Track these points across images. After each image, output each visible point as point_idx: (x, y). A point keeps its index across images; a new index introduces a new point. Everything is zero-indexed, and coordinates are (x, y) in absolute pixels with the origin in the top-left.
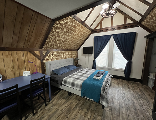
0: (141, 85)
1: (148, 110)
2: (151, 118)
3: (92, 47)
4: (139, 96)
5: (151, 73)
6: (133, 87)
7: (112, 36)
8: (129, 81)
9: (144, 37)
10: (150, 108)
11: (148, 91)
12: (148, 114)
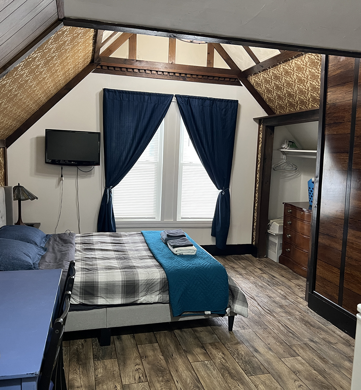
0: (254, 258)
1: (296, 300)
2: (309, 310)
3: (99, 134)
4: (269, 284)
5: (271, 221)
6: (245, 268)
7: (174, 99)
8: (228, 257)
9: (255, 119)
10: (298, 297)
11: (276, 269)
12: (301, 306)
